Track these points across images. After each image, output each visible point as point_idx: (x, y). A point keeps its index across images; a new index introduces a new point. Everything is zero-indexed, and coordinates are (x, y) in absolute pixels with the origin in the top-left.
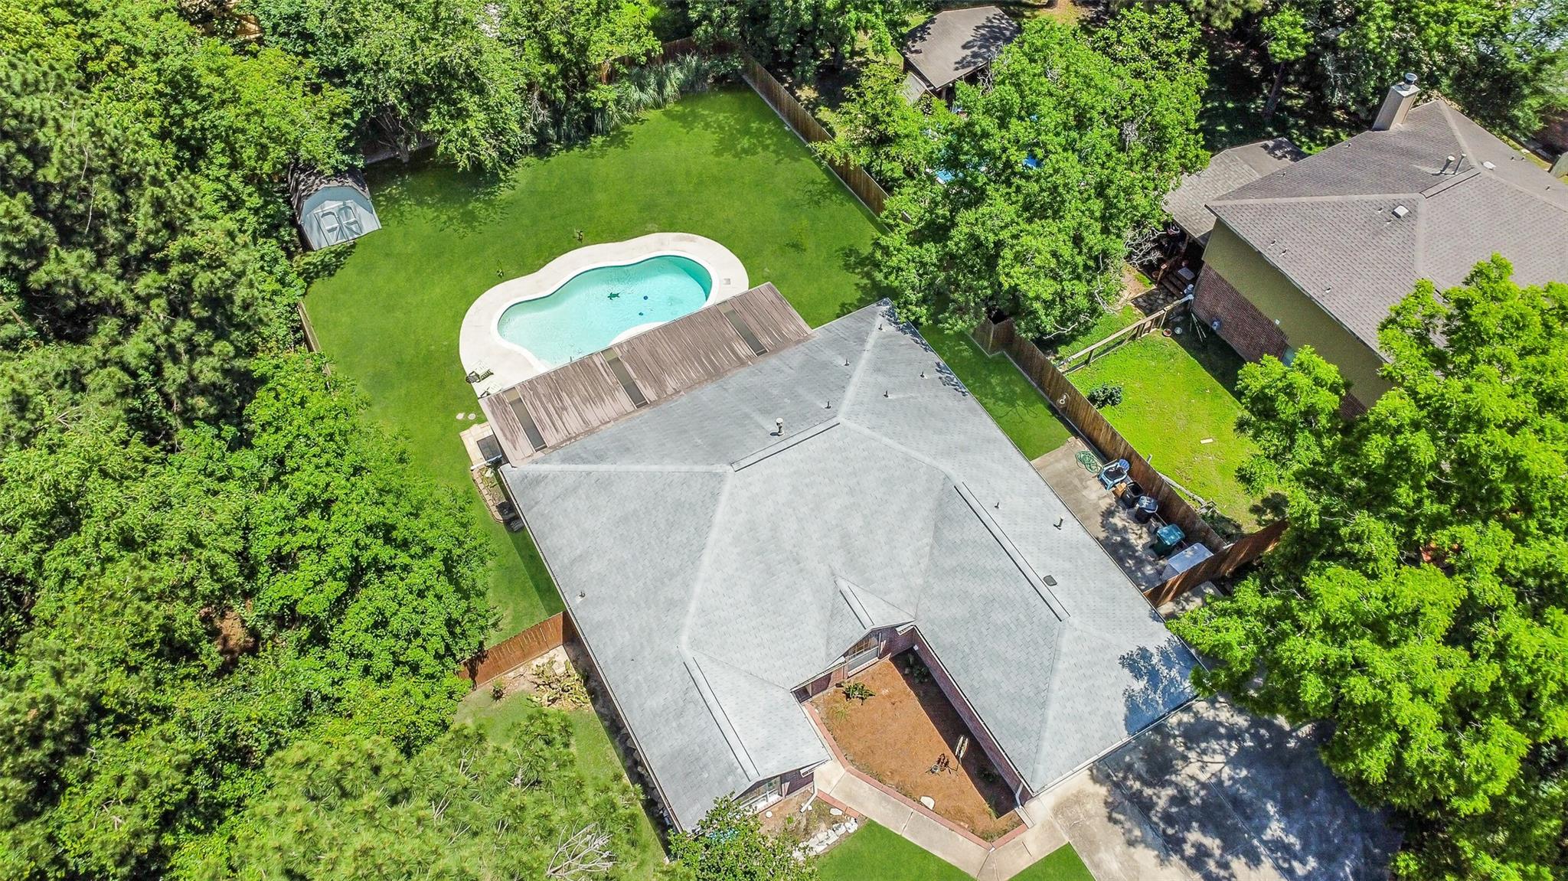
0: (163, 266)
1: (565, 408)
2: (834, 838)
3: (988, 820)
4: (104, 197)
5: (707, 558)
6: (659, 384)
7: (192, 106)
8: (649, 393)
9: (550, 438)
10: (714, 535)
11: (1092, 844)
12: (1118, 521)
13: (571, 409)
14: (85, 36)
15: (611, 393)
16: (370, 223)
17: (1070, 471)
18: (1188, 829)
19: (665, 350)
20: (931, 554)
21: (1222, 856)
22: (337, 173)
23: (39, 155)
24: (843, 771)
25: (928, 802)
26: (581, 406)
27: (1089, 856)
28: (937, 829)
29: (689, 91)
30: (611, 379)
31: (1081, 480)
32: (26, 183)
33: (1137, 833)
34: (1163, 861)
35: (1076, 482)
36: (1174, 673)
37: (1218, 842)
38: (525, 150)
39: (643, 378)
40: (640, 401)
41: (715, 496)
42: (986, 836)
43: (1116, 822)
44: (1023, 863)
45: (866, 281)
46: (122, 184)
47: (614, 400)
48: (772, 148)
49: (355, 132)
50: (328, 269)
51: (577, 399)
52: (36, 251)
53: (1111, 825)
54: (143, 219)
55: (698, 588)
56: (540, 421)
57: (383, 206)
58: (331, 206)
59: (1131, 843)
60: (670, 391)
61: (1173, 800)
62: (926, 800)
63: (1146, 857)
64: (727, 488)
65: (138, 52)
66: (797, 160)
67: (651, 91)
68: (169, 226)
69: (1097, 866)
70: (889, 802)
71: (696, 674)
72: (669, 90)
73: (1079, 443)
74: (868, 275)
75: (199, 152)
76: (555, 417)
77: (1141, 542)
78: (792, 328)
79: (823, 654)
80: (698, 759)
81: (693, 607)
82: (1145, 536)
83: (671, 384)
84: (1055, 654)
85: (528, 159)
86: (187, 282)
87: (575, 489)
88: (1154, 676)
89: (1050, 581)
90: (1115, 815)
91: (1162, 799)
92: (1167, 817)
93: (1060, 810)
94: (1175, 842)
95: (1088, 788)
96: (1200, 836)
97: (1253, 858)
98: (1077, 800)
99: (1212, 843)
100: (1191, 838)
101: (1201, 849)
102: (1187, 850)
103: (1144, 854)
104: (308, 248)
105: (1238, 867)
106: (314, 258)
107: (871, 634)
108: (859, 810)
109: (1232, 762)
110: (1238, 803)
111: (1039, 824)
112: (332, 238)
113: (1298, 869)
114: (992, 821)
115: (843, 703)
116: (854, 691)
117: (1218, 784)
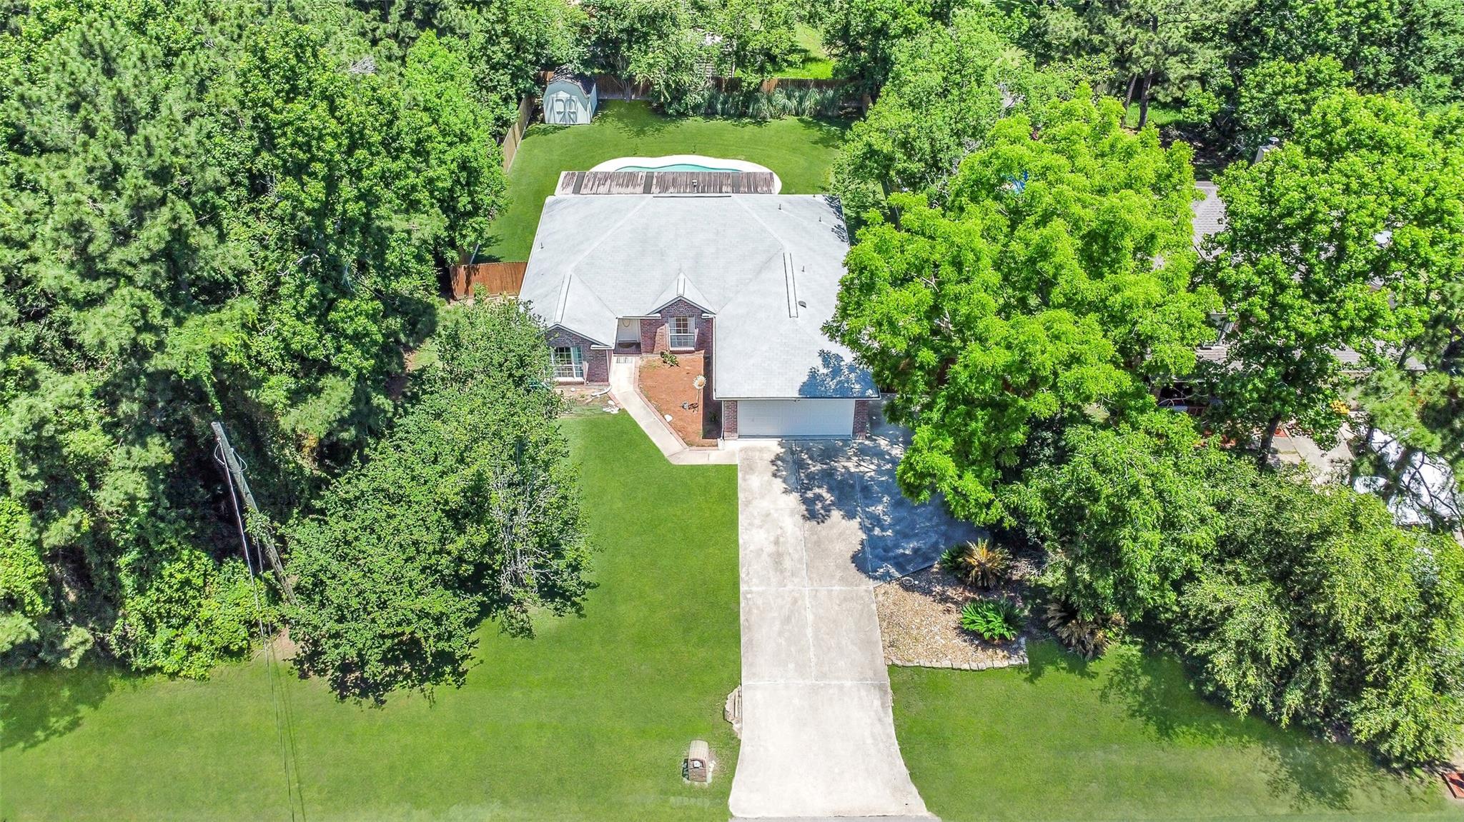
3: (696, 438)
6: (664, 188)
8: (655, 190)
9: (584, 191)
11: (750, 469)
16: (584, 117)
18: (819, 487)
19: (682, 180)
21: (829, 505)
22: (574, 77)
24: (632, 391)
25: (669, 418)
27: (743, 476)
28: (663, 431)
29: (819, 109)
33: (783, 474)
34: (787, 492)
37: (832, 499)
38: (695, 108)
42: (689, 444)
43: (774, 465)
50: (546, 134)
57: (599, 115)
58: (563, 95)
59: (775, 476)
62: (668, 416)
67: (795, 102)
69: (745, 480)
70: (645, 410)
72: (807, 104)
83: (670, 189)
85: (697, 116)
89: (803, 304)
91: (815, 468)
92: (811, 477)
93: (745, 450)
94: (804, 488)
95: (773, 447)
96: (823, 492)
97: (850, 515)
98: (761, 450)
99: (828, 497)
100: (817, 490)
101: (819, 497)
102: (810, 494)
103: (779, 485)
104: (543, 121)
105: (836, 514)
106: (542, 126)
107: (680, 302)
108: (624, 406)
109: (879, 471)
110: (866, 490)
111: (727, 450)
112: (558, 118)
113: (877, 531)
114: (699, 439)
115: (660, 363)
116: (669, 358)
117: (861, 476)
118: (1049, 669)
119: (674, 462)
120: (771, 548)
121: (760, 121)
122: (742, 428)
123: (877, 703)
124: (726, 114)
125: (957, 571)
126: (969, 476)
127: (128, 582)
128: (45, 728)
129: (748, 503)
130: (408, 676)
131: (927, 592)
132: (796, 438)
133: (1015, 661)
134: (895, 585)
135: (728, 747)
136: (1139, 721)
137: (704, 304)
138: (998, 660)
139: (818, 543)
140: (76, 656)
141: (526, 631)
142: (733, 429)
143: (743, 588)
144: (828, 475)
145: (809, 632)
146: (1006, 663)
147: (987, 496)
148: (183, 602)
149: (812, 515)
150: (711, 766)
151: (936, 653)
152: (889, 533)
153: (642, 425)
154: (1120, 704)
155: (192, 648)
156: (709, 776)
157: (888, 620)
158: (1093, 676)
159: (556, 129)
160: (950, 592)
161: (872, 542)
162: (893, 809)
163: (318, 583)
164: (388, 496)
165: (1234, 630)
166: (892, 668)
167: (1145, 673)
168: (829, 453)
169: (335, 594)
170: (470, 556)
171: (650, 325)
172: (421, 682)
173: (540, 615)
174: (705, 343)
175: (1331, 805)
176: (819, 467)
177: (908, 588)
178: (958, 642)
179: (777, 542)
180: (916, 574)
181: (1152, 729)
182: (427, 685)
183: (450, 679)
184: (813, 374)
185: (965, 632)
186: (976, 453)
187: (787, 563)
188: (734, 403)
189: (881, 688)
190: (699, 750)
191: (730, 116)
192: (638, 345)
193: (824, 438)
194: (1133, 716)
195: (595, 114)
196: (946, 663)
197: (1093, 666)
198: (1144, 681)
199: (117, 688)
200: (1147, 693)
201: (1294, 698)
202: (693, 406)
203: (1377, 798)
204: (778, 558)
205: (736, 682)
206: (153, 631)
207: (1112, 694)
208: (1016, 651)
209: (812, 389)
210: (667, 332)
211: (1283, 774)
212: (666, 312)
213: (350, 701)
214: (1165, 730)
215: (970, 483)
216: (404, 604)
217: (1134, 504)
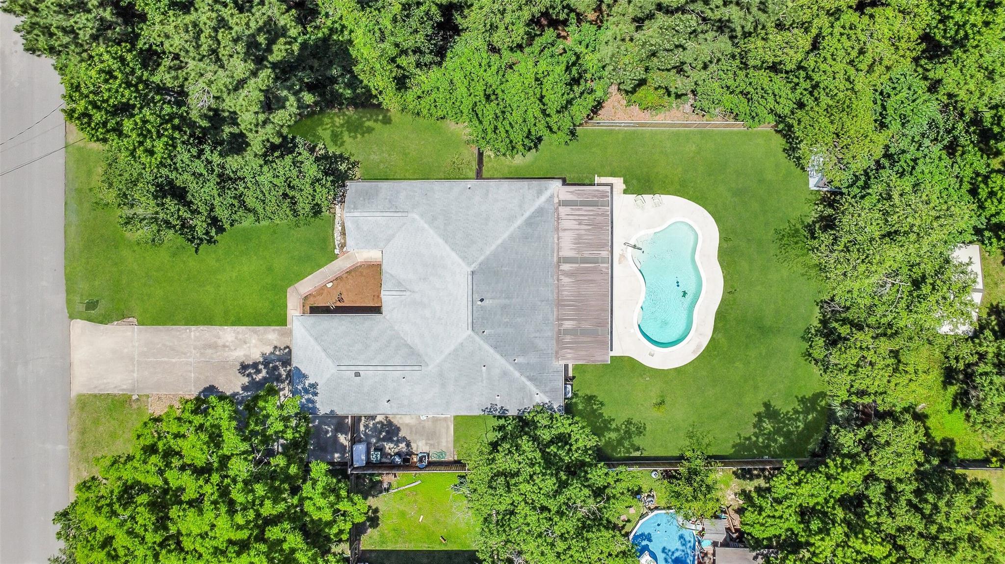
1: (580, 224)
2: (336, 243)
3: (311, 302)
5: (441, 241)
6: (570, 275)
8: (566, 267)
9: (565, 210)
10: (448, 248)
11: (283, 334)
12: (403, 445)
13: (578, 227)
15: (578, 250)
17: (439, 443)
18: (267, 373)
20: (403, 339)
21: (252, 377)
24: (359, 260)
26: (578, 232)
27: (278, 330)
28: (319, 282)
30: (586, 254)
31: (431, 445)
33: (277, 353)
34: (263, 354)
35: (431, 442)
36: (303, 400)
37: (257, 380)
39: (578, 269)
41: (464, 258)
42: (306, 298)
43: (285, 348)
44: (290, 305)
45: (614, 426)
47: (571, 249)
48: (754, 439)
51: (583, 232)
53: (285, 345)
55: (431, 232)
56: (579, 210)
59: (276, 347)
60: (561, 277)
61: (280, 375)
62: (331, 284)
63: (268, 350)
64: (463, 264)
66: (734, 446)
69: (274, 330)
70: (339, 270)
71: (400, 214)
73: (451, 459)
74: (617, 430)
76: (577, 217)
77: (387, 447)
78: (569, 356)
79: (388, 271)
80: (369, 199)
81: (426, 226)
82: (389, 451)
83: (566, 280)
84: (328, 355)
87: (520, 206)
88: (306, 391)
89: (359, 374)
90: (288, 350)
92: (276, 368)
94: (267, 364)
96: (263, 375)
97: (245, 388)
99: (259, 377)
100: (264, 371)
101: (259, 371)
102: (262, 367)
105: (246, 380)
108: (341, 258)
114: (308, 304)
119: (291, 290)
120: (221, 343)
139: (225, 369)
143: (194, 328)
144: (278, 379)
145: (166, 360)
149: (245, 367)
153: (323, 269)
179: (225, 346)
187: (210, 352)
202: (340, 300)
204: (213, 347)
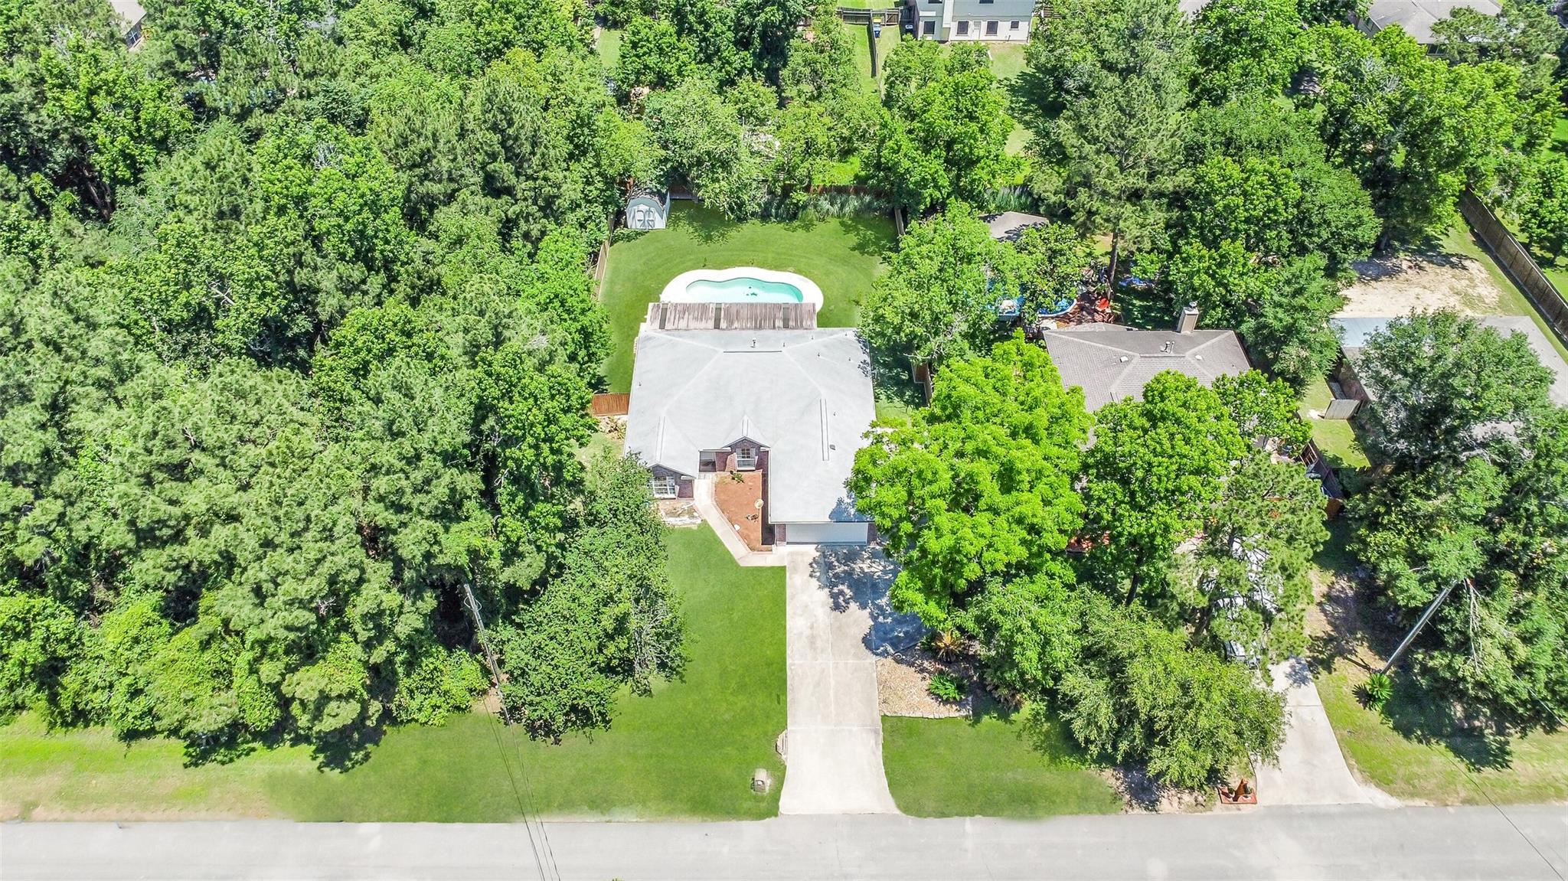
0: (535, 180)
1: (684, 318)
3: (757, 544)
4: (527, 148)
5: (692, 381)
6: (731, 322)
7: (586, 131)
8: (723, 325)
9: (668, 326)
10: (700, 374)
11: (795, 570)
13: (686, 319)
14: (554, 89)
15: (708, 320)
16: (660, 223)
18: (842, 584)
19: (744, 313)
21: (849, 599)
22: (652, 193)
23: (510, 123)
24: (710, 502)
25: (737, 527)
26: (691, 320)
27: (790, 575)
28: (734, 539)
29: (858, 214)
30: (712, 315)
32: (502, 132)
33: (818, 575)
34: (820, 589)
37: (851, 595)
38: (753, 214)
39: (726, 319)
40: (717, 326)
42: (752, 549)
43: (811, 568)
44: (760, 564)
46: (534, 144)
47: (707, 323)
49: (667, 175)
50: (629, 238)
51: (691, 317)
52: (493, 157)
53: (809, 568)
54: (536, 160)
55: (682, 392)
56: (670, 318)
57: (673, 221)
58: (643, 207)
59: (811, 577)
60: (733, 327)
61: (845, 572)
64: (716, 357)
65: (572, 101)
67: (836, 207)
68: (543, 165)
69: (790, 580)
70: (720, 520)
72: (847, 209)
75: (584, 153)
76: (677, 319)
78: (809, 324)
81: (675, 398)
83: (736, 325)
85: (755, 221)
86: (541, 187)
89: (833, 447)
90: (813, 565)
91: (840, 569)
92: (837, 576)
93: (791, 554)
94: (832, 585)
95: (811, 552)
96: (844, 588)
97: (863, 606)
98: (802, 554)
99: (849, 593)
100: (841, 587)
101: (841, 593)
102: (836, 590)
103: (815, 583)
104: (626, 226)
105: (853, 606)
106: (625, 231)
107: (745, 440)
108: (705, 517)
109: (885, 572)
110: (874, 586)
111: (778, 555)
112: (639, 224)
113: (881, 619)
114: (759, 545)
115: (729, 480)
116: (736, 477)
117: (871, 575)
118: (986, 718)
119: (742, 564)
120: (808, 632)
121: (807, 227)
122: (789, 539)
123: (873, 742)
124: (781, 219)
125: (931, 652)
126: (932, 603)
127: (400, 670)
128: (350, 760)
129: (792, 598)
130: (574, 723)
131: (911, 665)
132: (827, 545)
133: (964, 713)
134: (890, 658)
135: (779, 772)
136: (1038, 754)
137: (761, 441)
138: (951, 712)
139: (840, 628)
140: (374, 718)
141: (647, 692)
142: (783, 539)
143: (789, 661)
144: (849, 574)
145: (832, 692)
146: (957, 714)
147: (942, 616)
148: (432, 679)
149: (837, 607)
150: (768, 782)
151: (912, 707)
152: (889, 620)
153: (718, 533)
154: (1028, 742)
155: (435, 707)
156: (767, 789)
157: (883, 684)
158: (1011, 723)
159: (638, 234)
160: (926, 664)
161: (876, 627)
162: (878, 810)
163: (523, 673)
164: (564, 617)
165: (1084, 707)
166: (884, 717)
167: (1047, 720)
168: (851, 557)
169: (535, 678)
170: (618, 655)
171: (723, 456)
172: (583, 727)
173: (657, 681)
174: (762, 464)
175: (1146, 809)
176: (843, 568)
177: (898, 661)
178: (928, 699)
179: (812, 627)
180: (904, 651)
181: (1047, 758)
182: (587, 729)
183: (602, 725)
184: (840, 502)
185: (931, 693)
186: (938, 586)
187: (819, 643)
188: (783, 526)
189: (876, 732)
190: (762, 775)
191: (782, 220)
192: (713, 463)
193: (848, 544)
194: (1035, 749)
195: (669, 218)
196: (918, 714)
197: (1014, 716)
198: (1046, 726)
199: (389, 733)
200: (1047, 735)
201: (1124, 746)
202: (755, 518)
203: (1175, 804)
204: (812, 640)
205: (783, 726)
206: (412, 698)
207: (1025, 735)
208: (964, 706)
209: (838, 515)
210: (735, 458)
211: (1122, 788)
212: (734, 447)
213: (539, 739)
214: (1054, 759)
215: (933, 609)
216: (578, 686)
217: (1019, 637)
